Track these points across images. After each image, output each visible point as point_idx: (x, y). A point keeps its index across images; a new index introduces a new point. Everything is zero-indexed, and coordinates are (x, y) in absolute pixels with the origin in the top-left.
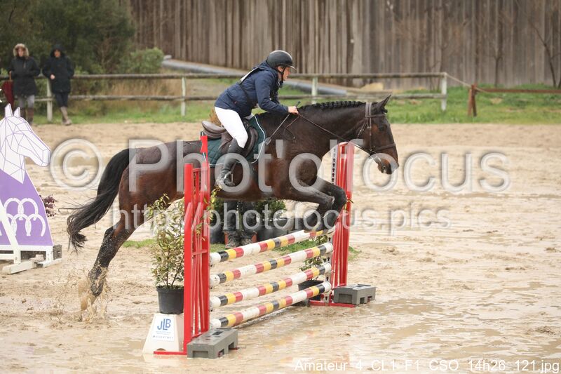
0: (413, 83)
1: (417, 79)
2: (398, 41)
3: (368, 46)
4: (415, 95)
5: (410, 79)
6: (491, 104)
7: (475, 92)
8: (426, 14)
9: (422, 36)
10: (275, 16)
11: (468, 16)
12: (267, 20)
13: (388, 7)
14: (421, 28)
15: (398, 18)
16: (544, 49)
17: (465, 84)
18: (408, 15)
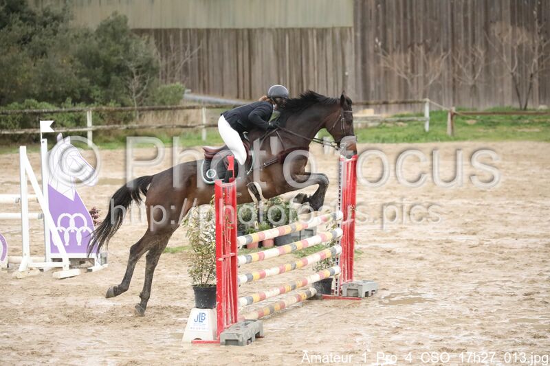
0: (400, 108)
1: (403, 105)
2: (386, 72)
3: (360, 78)
4: (402, 119)
5: (397, 105)
6: (467, 125)
7: (453, 115)
8: (410, 49)
9: (406, 68)
10: (279, 53)
11: (446, 50)
12: (273, 57)
13: (377, 44)
14: (406, 61)
15: (386, 53)
16: (511, 77)
17: (444, 109)
18: (394, 50)
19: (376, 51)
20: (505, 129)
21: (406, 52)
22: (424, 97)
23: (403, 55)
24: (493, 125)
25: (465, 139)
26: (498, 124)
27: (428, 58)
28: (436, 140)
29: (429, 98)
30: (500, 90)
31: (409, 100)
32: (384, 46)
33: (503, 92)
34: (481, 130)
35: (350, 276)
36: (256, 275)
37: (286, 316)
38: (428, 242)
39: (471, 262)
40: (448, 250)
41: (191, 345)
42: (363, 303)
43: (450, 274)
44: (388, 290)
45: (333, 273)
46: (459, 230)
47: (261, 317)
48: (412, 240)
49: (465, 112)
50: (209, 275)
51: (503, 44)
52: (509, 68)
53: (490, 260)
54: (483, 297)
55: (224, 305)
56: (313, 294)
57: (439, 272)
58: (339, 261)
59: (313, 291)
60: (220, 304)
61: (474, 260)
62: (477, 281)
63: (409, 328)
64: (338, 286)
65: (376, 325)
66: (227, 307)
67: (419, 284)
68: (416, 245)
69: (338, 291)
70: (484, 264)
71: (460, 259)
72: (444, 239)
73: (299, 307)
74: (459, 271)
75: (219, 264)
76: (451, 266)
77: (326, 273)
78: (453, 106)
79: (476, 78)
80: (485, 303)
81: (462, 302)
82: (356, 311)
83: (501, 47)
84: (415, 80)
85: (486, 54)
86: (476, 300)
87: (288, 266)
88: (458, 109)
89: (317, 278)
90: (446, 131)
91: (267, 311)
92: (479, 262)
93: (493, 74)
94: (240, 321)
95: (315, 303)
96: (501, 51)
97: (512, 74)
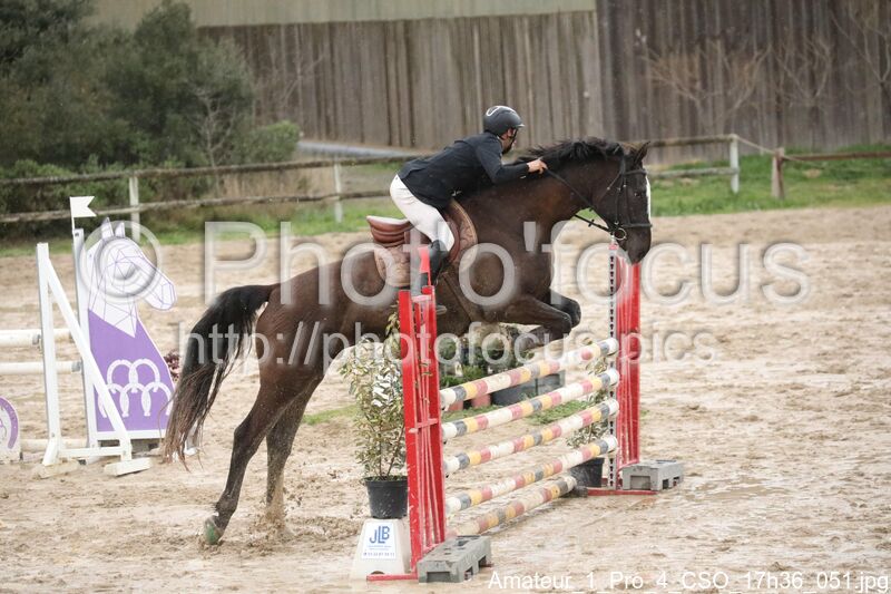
0: (683, 154)
1: (689, 148)
2: (656, 92)
3: (611, 102)
4: (688, 172)
5: (679, 148)
6: (805, 179)
7: (781, 162)
8: (698, 49)
9: (693, 81)
10: (462, 63)
11: (761, 46)
12: (451, 70)
13: (639, 40)
14: (691, 69)
15: (656, 55)
16: (880, 89)
17: (763, 150)
18: (671, 50)
19: (638, 52)
20: (873, 183)
21: (690, 51)
22: (727, 131)
23: (685, 58)
24: (853, 177)
25: (803, 205)
26: (861, 175)
27: (730, 61)
28: (754, 208)
29: (736, 133)
30: (862, 114)
31: (700, 138)
32: (652, 44)
33: (866, 119)
34: (831, 188)
35: (635, 454)
36: (473, 455)
37: (528, 529)
38: (760, 388)
39: (842, 422)
40: (798, 401)
41: (365, 584)
42: (661, 499)
43: (808, 444)
44: (700, 476)
45: (605, 449)
46: (813, 367)
47: (484, 530)
48: (731, 386)
49: (804, 155)
50: (393, 460)
51: (865, 32)
52: (877, 73)
53: (877, 417)
54: (872, 483)
55: (421, 510)
56: (570, 488)
57: (788, 442)
58: (614, 427)
59: (570, 481)
60: (414, 510)
61: (847, 417)
62: (857, 454)
63: (747, 541)
64: (614, 473)
65: (689, 537)
66: (427, 515)
67: (754, 463)
68: (739, 395)
69: (614, 480)
70: (867, 423)
71: (823, 417)
72: (789, 381)
73: (547, 511)
74: (823, 437)
75: (410, 438)
76: (807, 430)
77: (594, 450)
78: (779, 145)
79: (818, 94)
80: (877, 492)
81: (836, 491)
82: (651, 515)
83: (860, 36)
84: (709, 102)
85: (834, 50)
86: (860, 488)
87: (528, 439)
88: (789, 152)
89: (577, 458)
90: (770, 190)
91: (494, 519)
92: (856, 421)
93: (847, 86)
94: (451, 541)
95: (576, 503)
96: (861, 45)
97: (882, 85)
